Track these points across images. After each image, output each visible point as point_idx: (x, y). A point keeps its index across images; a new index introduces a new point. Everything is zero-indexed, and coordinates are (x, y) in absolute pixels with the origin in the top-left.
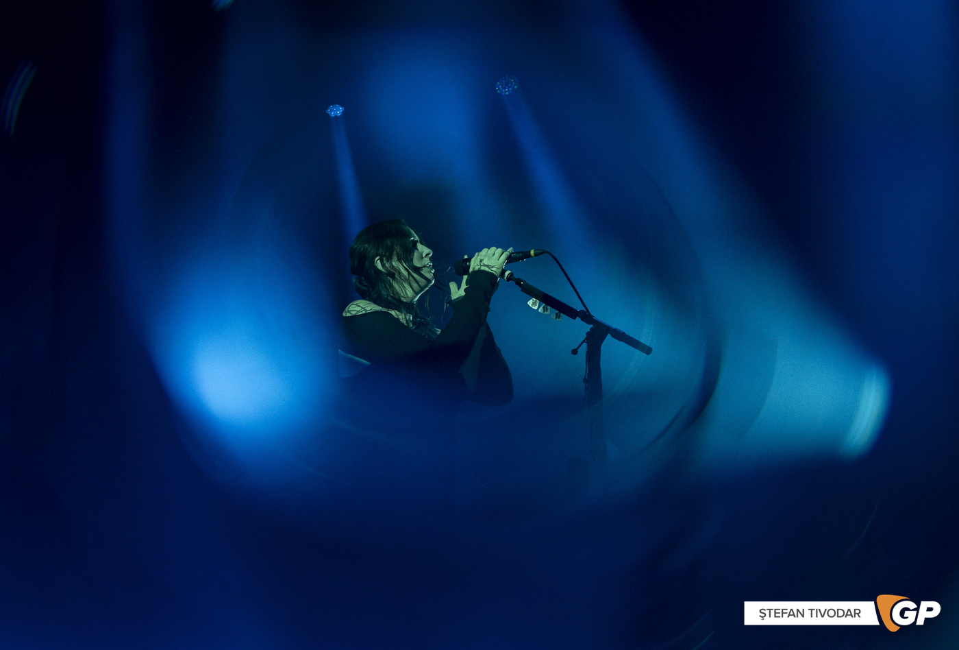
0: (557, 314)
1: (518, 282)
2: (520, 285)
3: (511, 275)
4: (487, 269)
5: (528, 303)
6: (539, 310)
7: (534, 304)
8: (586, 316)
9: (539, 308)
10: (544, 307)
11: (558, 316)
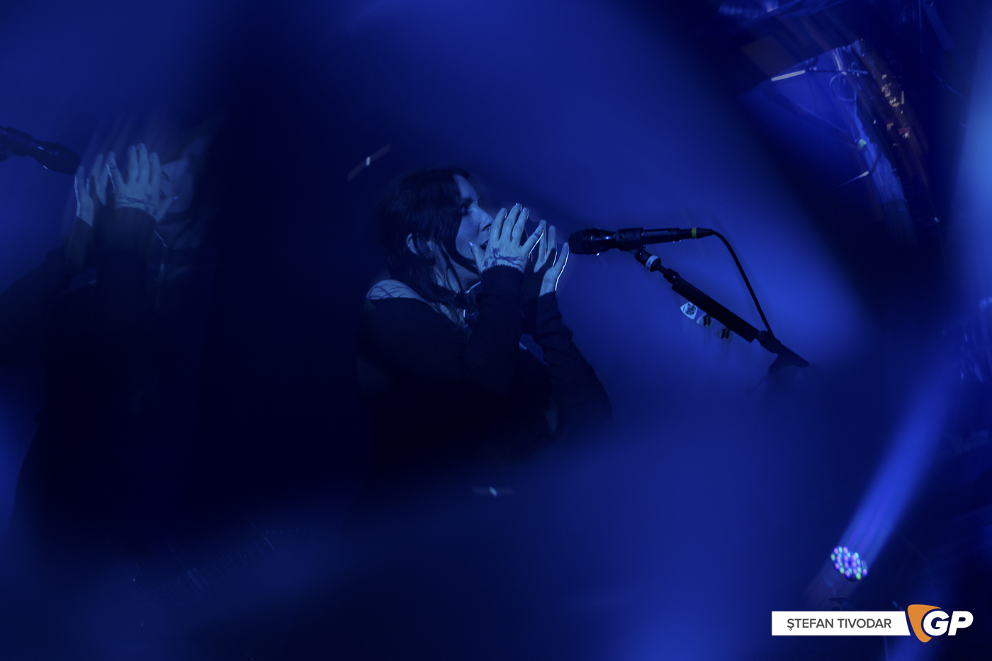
0: (724, 331)
1: (670, 275)
2: (670, 280)
3: (658, 262)
4: (506, 263)
5: (682, 308)
6: (698, 321)
7: (690, 311)
8: (769, 340)
9: (697, 318)
10: (705, 318)
11: (725, 335)
